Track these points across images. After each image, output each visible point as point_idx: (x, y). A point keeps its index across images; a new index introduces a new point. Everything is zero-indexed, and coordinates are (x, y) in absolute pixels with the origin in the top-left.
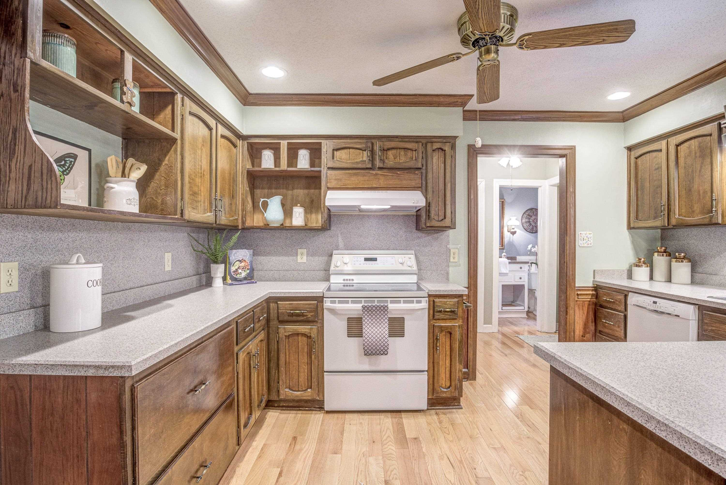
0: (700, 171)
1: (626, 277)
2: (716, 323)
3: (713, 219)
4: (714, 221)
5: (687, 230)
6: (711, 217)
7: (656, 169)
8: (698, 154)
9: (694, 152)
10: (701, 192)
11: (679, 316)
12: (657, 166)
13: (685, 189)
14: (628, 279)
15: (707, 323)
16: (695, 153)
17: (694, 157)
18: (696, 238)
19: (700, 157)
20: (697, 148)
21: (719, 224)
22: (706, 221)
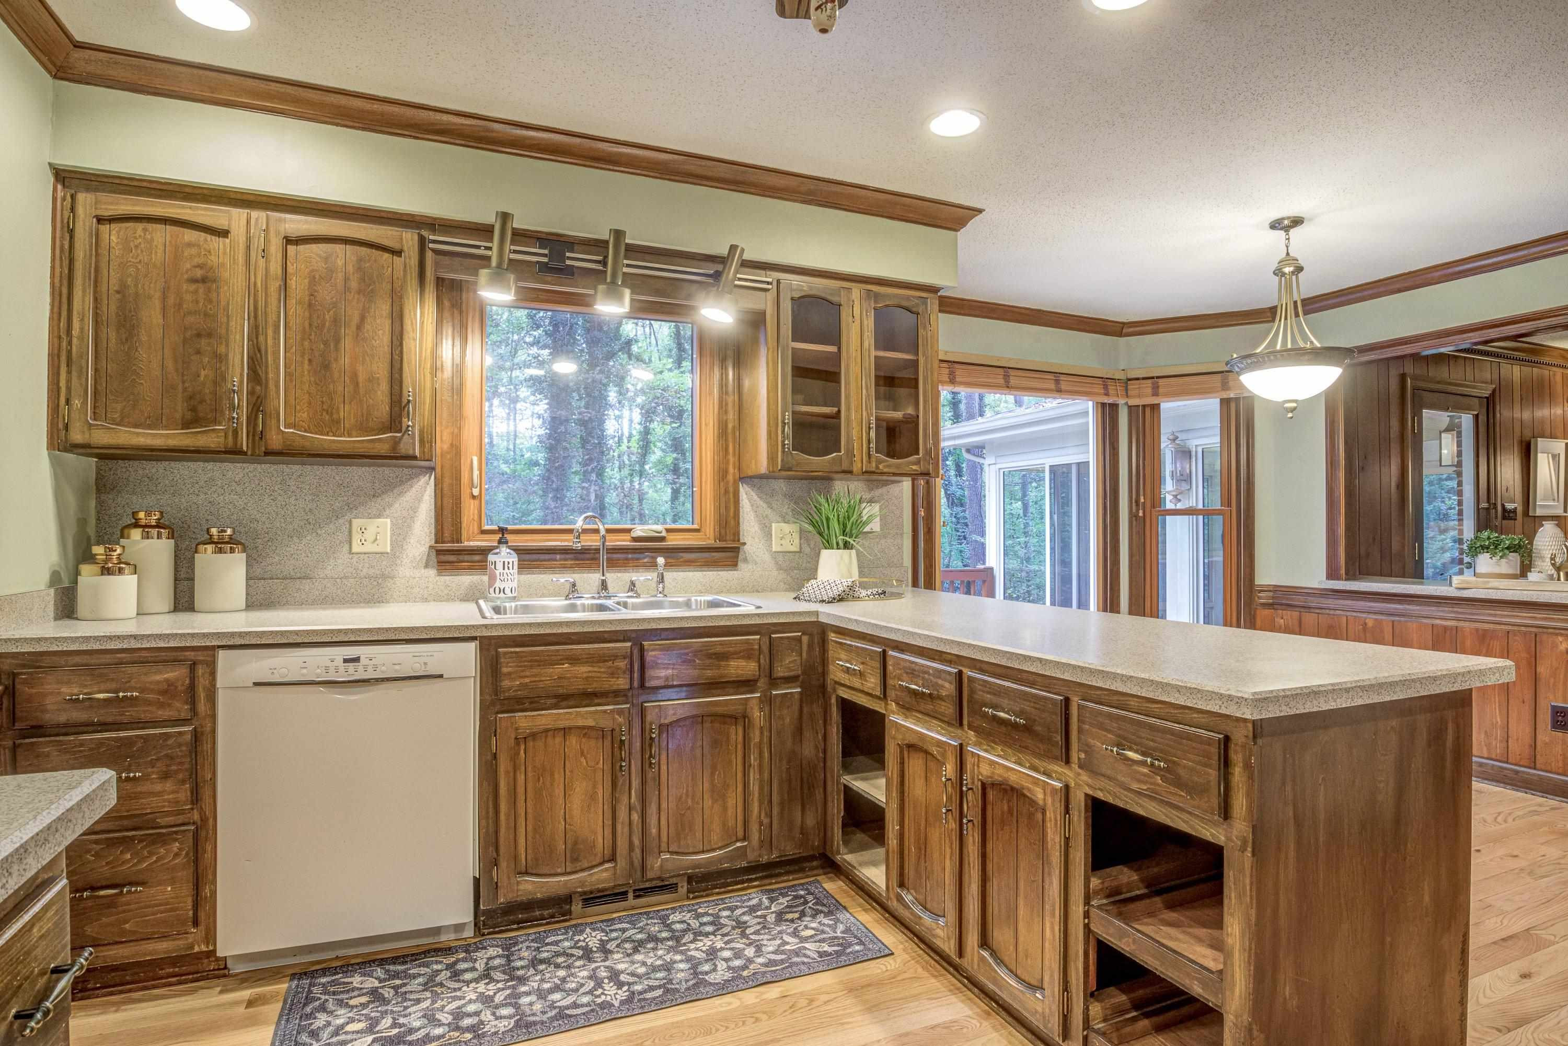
0: (359, 327)
1: (52, 615)
2: (531, 667)
3: (402, 445)
4: (404, 448)
5: (210, 466)
6: (396, 443)
7: (194, 281)
8: (354, 284)
9: (341, 275)
10: (361, 378)
11: (441, 676)
12: (199, 273)
13: (310, 361)
14: (56, 619)
15: (509, 674)
16: (346, 279)
17: (340, 286)
18: (239, 489)
19: (359, 292)
20: (350, 268)
21: (414, 458)
22: (384, 449)
